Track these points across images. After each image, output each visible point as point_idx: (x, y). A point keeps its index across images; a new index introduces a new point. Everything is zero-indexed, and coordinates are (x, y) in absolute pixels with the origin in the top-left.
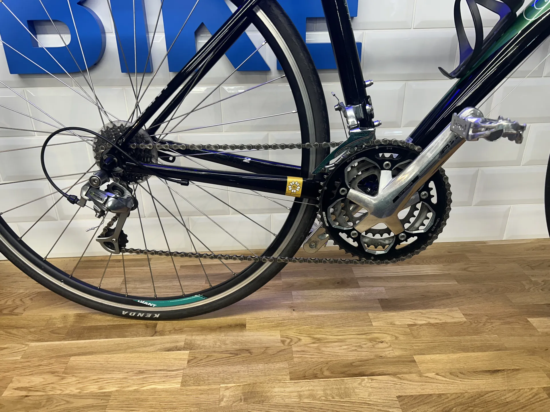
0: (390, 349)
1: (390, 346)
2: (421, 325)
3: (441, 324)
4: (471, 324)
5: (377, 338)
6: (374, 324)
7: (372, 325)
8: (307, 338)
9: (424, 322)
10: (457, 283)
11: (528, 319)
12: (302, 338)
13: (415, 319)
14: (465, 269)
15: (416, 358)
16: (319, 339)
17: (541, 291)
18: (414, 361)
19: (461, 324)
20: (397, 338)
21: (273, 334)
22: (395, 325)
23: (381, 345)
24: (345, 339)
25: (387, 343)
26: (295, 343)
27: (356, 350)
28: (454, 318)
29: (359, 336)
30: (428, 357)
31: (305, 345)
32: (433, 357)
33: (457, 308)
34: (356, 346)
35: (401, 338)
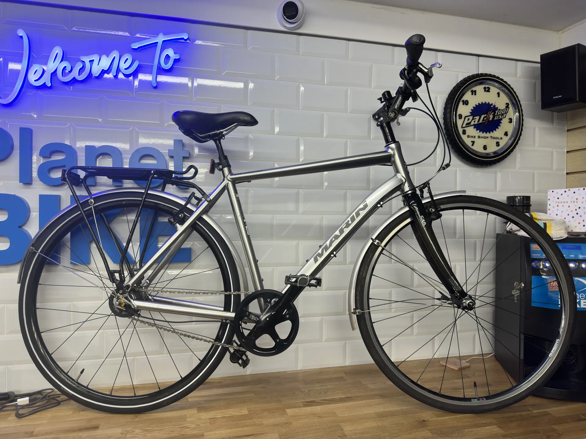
0: (192, 431)
1: (193, 429)
2: (217, 418)
3: (230, 417)
4: (250, 414)
5: (186, 426)
6: (187, 420)
7: (186, 420)
8: (139, 430)
9: (221, 416)
10: (254, 395)
11: (286, 410)
12: (135, 430)
13: (216, 415)
14: (264, 388)
15: (205, 434)
16: (147, 430)
17: (303, 395)
18: (204, 435)
19: (244, 415)
20: (199, 425)
21: (117, 430)
22: (201, 419)
23: (187, 429)
24: (165, 429)
25: (191, 428)
26: (130, 433)
27: (169, 433)
28: (241, 413)
29: (174, 427)
30: (213, 432)
31: (136, 434)
32: (216, 432)
33: (246, 408)
34: (170, 431)
35: (202, 425)
